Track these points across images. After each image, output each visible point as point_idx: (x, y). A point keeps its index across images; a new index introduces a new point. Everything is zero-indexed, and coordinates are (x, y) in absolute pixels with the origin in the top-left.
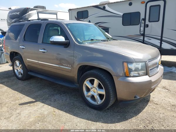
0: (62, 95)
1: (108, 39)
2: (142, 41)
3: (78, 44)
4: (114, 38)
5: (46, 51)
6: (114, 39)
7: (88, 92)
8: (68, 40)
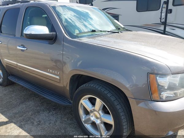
0: (51, 113)
1: (119, 29)
2: (163, 32)
3: (71, 39)
4: (127, 28)
5: (25, 49)
6: (127, 30)
7: (86, 115)
8: (55, 31)
